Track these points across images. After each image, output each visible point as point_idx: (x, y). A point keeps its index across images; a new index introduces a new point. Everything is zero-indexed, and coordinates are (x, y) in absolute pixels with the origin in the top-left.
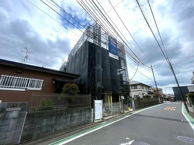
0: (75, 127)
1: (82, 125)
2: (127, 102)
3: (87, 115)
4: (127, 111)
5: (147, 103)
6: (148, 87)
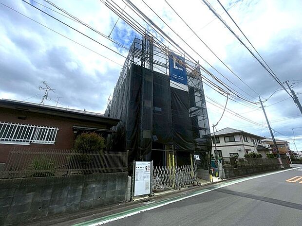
0: (90, 208)
1: (105, 206)
3: (118, 188)
4: (208, 183)
5: (252, 167)
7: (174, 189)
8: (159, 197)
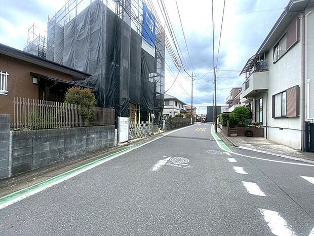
0: (93, 152)
2: (157, 122)
3: (109, 137)
4: (157, 133)
6: (183, 104)
7: (139, 137)
8: (134, 143)
